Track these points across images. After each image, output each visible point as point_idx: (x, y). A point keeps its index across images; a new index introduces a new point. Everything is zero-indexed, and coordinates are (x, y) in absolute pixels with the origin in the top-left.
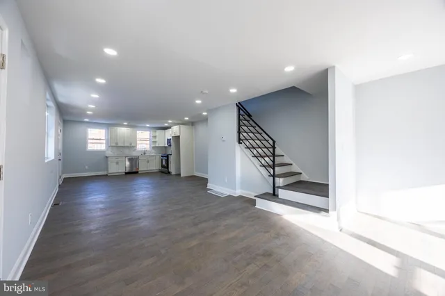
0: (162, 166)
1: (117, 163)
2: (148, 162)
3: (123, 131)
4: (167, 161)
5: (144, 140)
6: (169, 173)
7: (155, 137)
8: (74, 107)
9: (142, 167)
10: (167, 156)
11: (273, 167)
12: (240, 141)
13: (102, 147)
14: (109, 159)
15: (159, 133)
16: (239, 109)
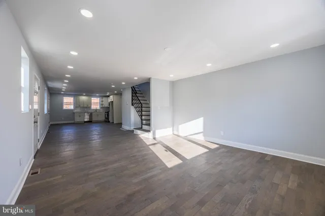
0: (106, 118)
1: (80, 116)
2: (98, 115)
3: (84, 98)
4: (108, 115)
5: (96, 103)
6: (109, 122)
7: (103, 101)
8: (56, 88)
9: (94, 119)
10: (108, 112)
11: (142, 116)
12: (132, 105)
13: (72, 107)
14: (75, 114)
15: (104, 99)
16: (132, 90)
